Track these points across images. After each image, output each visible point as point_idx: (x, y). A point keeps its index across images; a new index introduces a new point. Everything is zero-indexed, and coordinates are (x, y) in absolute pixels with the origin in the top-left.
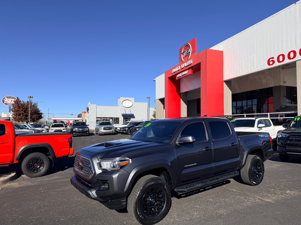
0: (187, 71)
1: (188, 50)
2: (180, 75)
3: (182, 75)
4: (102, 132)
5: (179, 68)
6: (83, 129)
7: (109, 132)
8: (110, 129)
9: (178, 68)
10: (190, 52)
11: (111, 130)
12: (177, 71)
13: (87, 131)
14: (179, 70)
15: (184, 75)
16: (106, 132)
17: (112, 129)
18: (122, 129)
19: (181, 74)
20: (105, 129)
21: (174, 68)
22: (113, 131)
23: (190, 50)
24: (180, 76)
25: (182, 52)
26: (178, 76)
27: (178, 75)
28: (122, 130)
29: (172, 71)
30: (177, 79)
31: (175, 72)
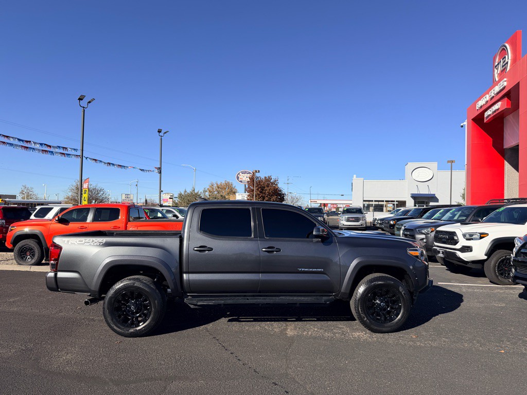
0: (500, 103)
1: (505, 57)
2: (489, 112)
3: (492, 111)
4: (344, 225)
7: (355, 226)
8: (357, 220)
10: (507, 63)
11: (358, 221)
14: (487, 102)
15: (495, 111)
16: (349, 225)
17: (361, 221)
18: (379, 222)
20: (348, 220)
21: (479, 99)
22: (362, 225)
23: (509, 58)
24: (490, 115)
25: (496, 64)
26: (486, 114)
28: (380, 224)
29: (477, 106)
30: (485, 121)
31: (481, 107)
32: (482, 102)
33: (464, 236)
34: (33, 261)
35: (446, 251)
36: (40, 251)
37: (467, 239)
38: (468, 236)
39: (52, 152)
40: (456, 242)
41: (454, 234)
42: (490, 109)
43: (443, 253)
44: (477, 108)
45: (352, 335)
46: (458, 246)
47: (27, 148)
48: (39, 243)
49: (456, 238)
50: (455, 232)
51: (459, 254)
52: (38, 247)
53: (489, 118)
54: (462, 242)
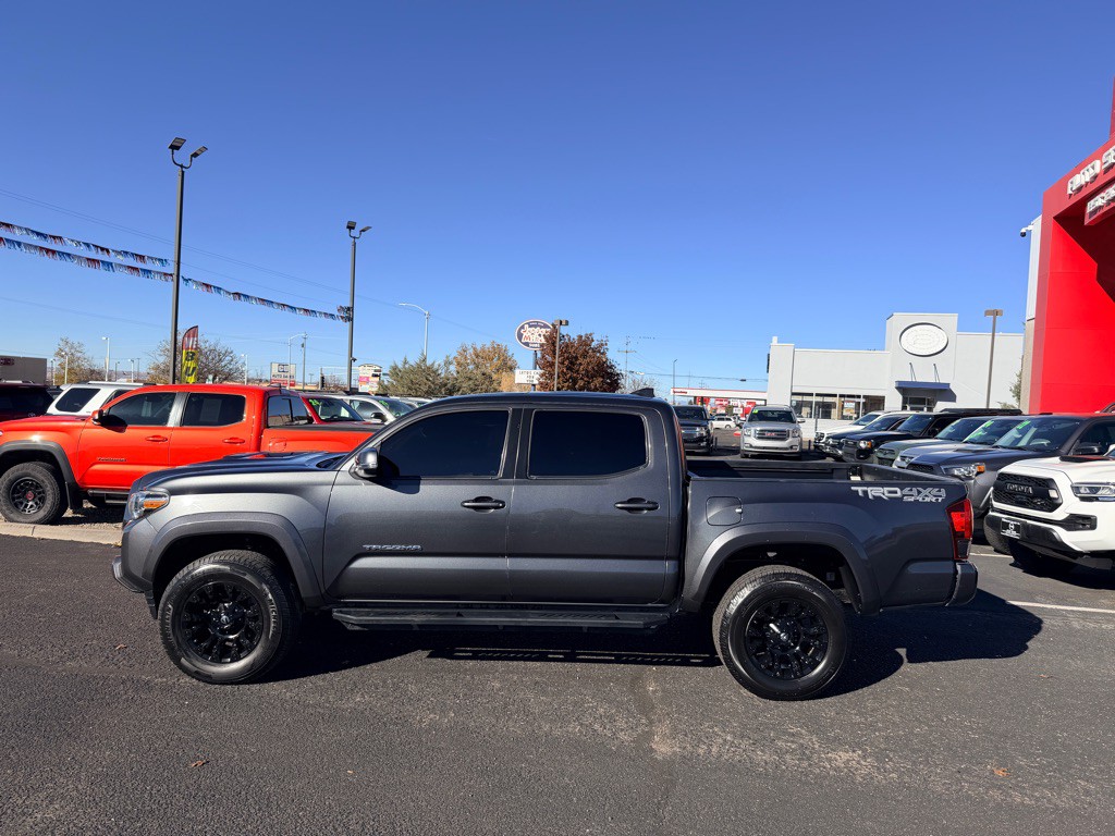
2: (1098, 202)
3: (1106, 198)
4: (751, 446)
5: (1093, 168)
6: (689, 432)
7: (777, 448)
8: (782, 436)
9: (1091, 171)
11: (783, 439)
12: (1087, 183)
13: (701, 439)
14: (1095, 177)
16: (764, 448)
17: (790, 440)
18: (831, 441)
19: (1103, 198)
20: (762, 436)
21: (1077, 171)
22: (791, 447)
24: (1100, 207)
26: (1091, 206)
27: (1092, 202)
28: (833, 446)
29: (1069, 187)
30: (1087, 221)
31: (1080, 189)
32: (1080, 179)
33: (1076, 489)
34: (42, 514)
35: (1025, 525)
36: (57, 491)
37: (1083, 499)
38: (1084, 491)
39: (109, 265)
40: (1053, 505)
41: (1047, 484)
42: (1102, 195)
43: (1017, 528)
44: (1070, 192)
45: (830, 760)
46: (1059, 514)
47: (54, 252)
48: (57, 472)
49: (1053, 494)
50: (1052, 480)
51: (1062, 534)
52: (53, 480)
53: (1098, 213)
54: (1070, 505)
